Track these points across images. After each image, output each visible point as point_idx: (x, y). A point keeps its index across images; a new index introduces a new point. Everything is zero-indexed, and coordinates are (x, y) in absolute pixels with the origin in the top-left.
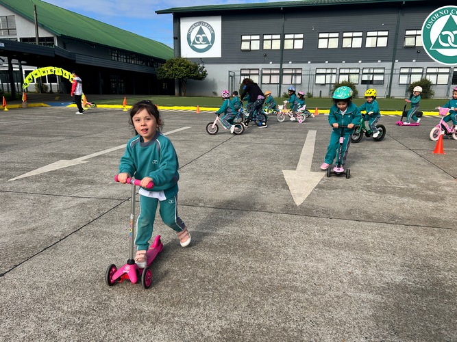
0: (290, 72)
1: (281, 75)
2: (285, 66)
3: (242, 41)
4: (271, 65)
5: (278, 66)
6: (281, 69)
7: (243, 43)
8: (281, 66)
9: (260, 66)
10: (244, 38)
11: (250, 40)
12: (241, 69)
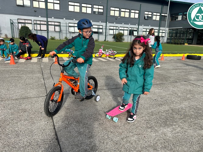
0: (53, 23)
1: (48, 25)
2: (49, 19)
4: (40, 18)
5: (45, 19)
6: (48, 22)
8: (47, 20)
9: (33, 18)
12: (18, 19)
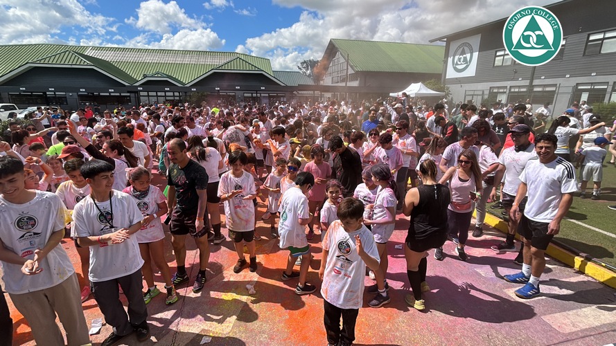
0: (541, 89)
1: (529, 93)
2: (536, 82)
3: (496, 56)
4: (520, 82)
5: (527, 83)
6: (531, 87)
7: (497, 58)
8: (531, 82)
9: (508, 84)
10: (498, 54)
11: (503, 56)
12: (491, 88)
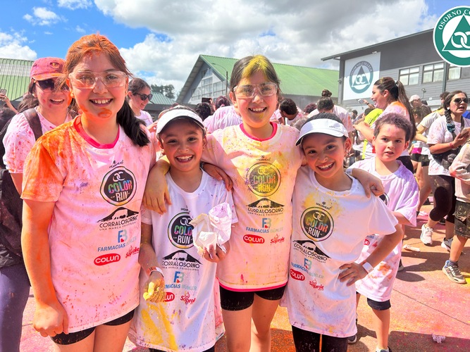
3: (400, 75)
7: (402, 78)
10: (402, 73)
11: (409, 74)
